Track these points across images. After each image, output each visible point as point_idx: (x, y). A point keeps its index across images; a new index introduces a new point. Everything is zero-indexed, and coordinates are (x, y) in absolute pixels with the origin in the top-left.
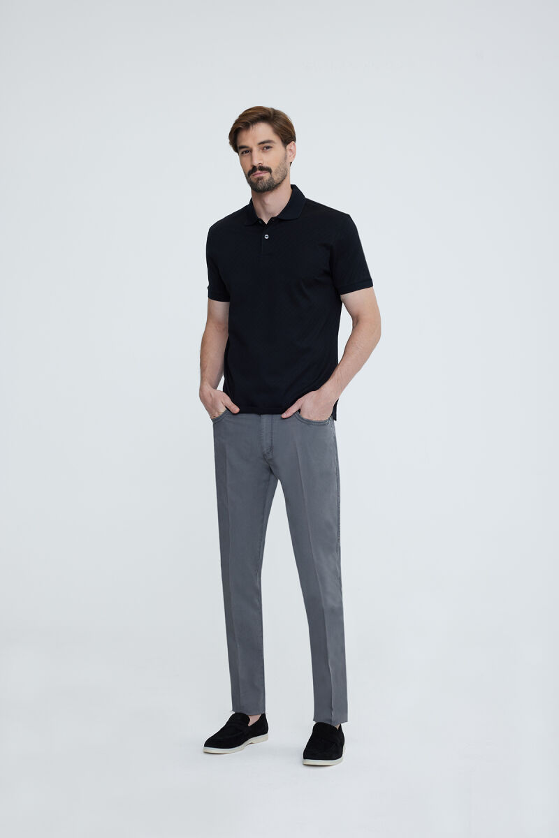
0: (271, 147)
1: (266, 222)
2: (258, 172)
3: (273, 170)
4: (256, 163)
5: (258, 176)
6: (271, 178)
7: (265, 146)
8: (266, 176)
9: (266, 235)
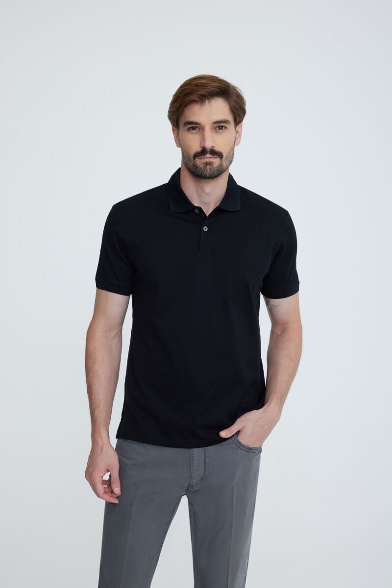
0: (226, 128)
1: (207, 214)
2: (208, 155)
3: (225, 155)
4: (208, 145)
5: (207, 160)
6: (221, 165)
7: (220, 126)
8: (216, 161)
9: (205, 227)
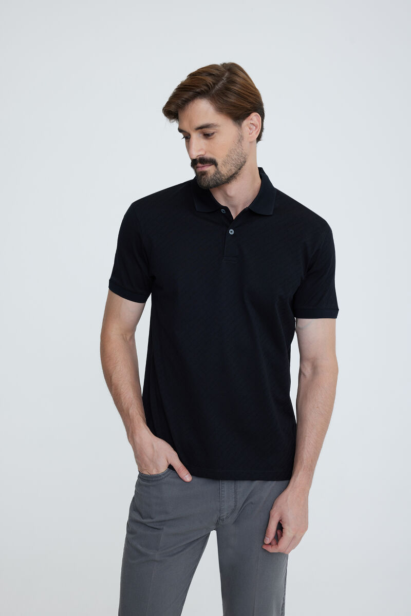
0: (215, 131)
9: (231, 230)
